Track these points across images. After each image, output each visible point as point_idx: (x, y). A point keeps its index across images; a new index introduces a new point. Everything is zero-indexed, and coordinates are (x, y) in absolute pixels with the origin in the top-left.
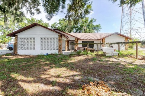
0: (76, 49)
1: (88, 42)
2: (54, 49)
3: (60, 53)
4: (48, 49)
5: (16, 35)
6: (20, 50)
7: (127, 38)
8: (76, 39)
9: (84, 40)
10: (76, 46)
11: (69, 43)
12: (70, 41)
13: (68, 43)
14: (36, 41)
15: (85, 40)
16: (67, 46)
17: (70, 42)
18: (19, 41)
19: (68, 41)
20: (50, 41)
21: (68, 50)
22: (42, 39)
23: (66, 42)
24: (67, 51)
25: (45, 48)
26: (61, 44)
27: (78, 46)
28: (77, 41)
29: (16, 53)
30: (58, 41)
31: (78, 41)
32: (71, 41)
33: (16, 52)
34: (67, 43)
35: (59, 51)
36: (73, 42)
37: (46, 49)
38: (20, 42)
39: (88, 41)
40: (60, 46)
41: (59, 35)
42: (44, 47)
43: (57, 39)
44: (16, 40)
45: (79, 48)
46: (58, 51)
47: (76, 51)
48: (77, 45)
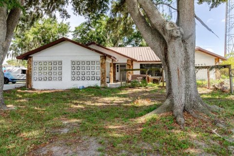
0: (130, 78)
1: (152, 65)
2: (93, 78)
3: (103, 85)
4: (83, 78)
5: (31, 57)
6: (36, 82)
7: (218, 58)
8: (128, 60)
9: (143, 61)
10: (129, 73)
11: (116, 68)
12: (116, 65)
13: (114, 67)
14: (63, 66)
15: (146, 62)
16: (112, 74)
17: (118, 66)
18: (35, 66)
19: (114, 64)
20: (87, 66)
21: (115, 81)
22: (74, 63)
23: (111, 66)
24: (112, 83)
25: (78, 78)
26: (105, 71)
27: (133, 73)
28: (130, 64)
29: (30, 87)
30: (100, 65)
31: (132, 65)
32: (119, 64)
33: (29, 85)
34: (112, 68)
35: (102, 82)
36: (123, 66)
37: (81, 79)
38: (35, 69)
39: (151, 63)
40: (103, 74)
41: (101, 56)
42: (76, 76)
43: (98, 63)
44: (30, 64)
45: (134, 77)
46: (100, 81)
47: (129, 82)
48: (131, 71)
